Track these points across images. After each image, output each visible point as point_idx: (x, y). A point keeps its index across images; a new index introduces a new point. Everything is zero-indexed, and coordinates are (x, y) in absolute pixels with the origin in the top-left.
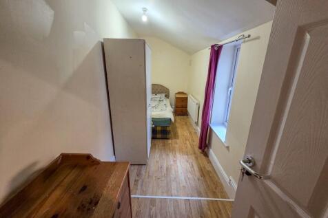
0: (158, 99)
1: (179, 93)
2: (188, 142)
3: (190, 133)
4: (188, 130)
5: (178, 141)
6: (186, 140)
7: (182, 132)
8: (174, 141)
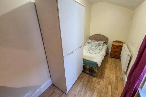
0: (97, 44)
1: (116, 41)
2: (110, 87)
3: (117, 78)
4: (116, 73)
5: (101, 81)
6: (110, 84)
7: (109, 73)
8: (98, 80)
